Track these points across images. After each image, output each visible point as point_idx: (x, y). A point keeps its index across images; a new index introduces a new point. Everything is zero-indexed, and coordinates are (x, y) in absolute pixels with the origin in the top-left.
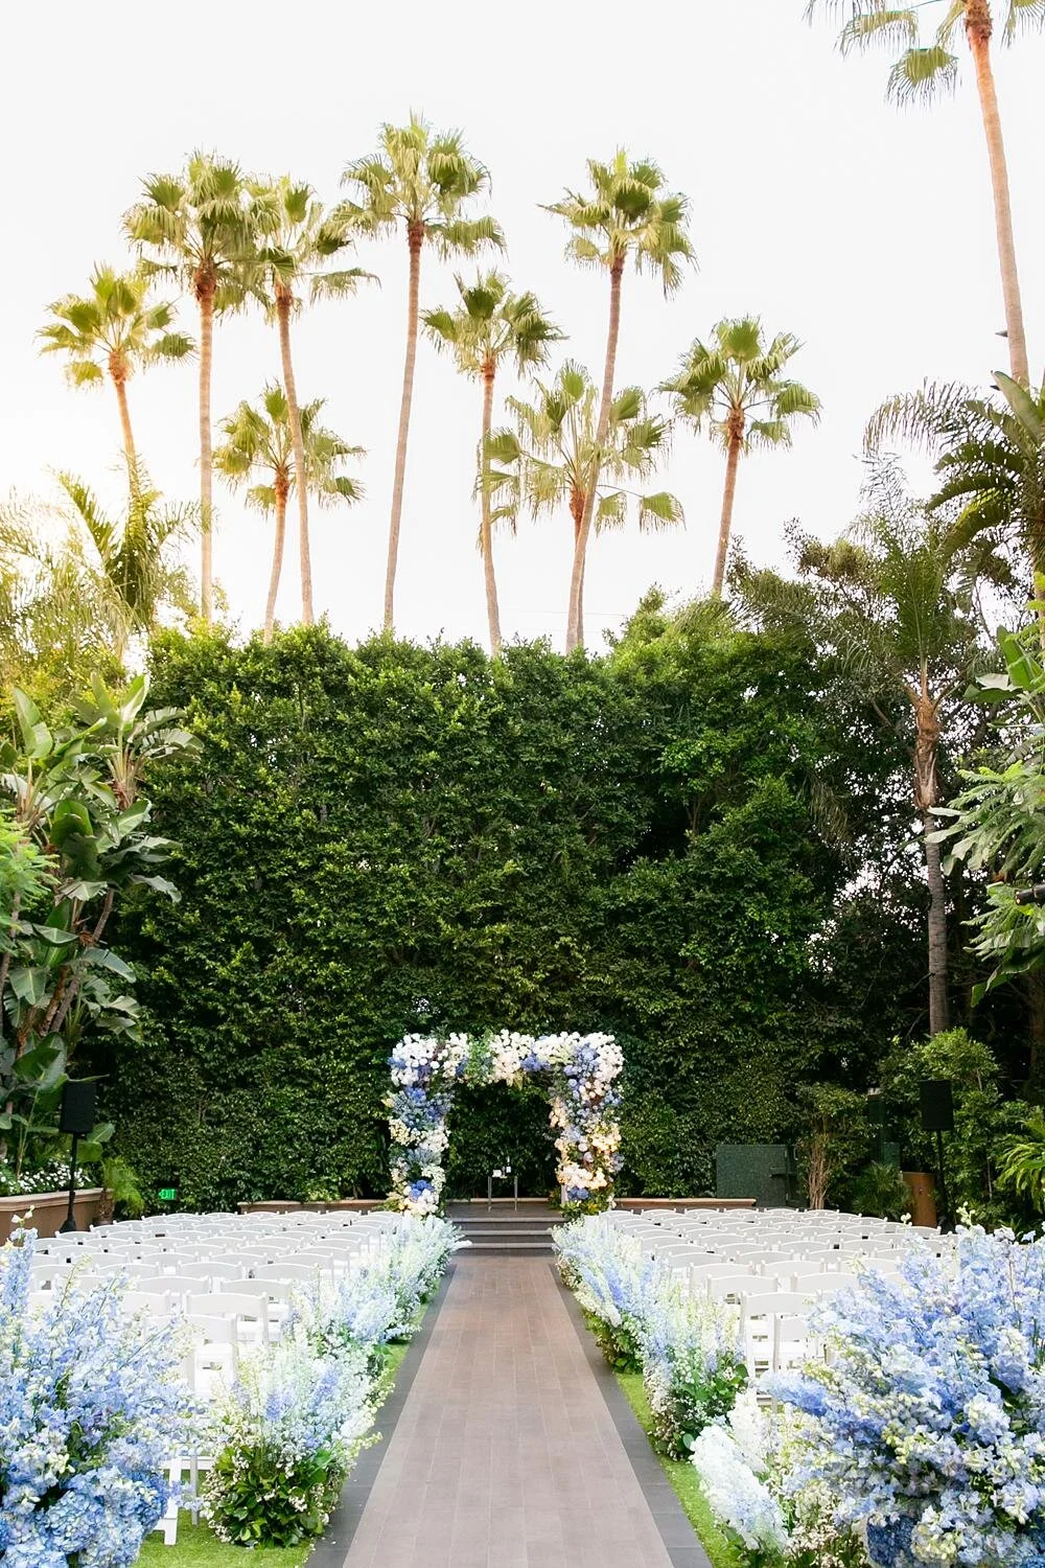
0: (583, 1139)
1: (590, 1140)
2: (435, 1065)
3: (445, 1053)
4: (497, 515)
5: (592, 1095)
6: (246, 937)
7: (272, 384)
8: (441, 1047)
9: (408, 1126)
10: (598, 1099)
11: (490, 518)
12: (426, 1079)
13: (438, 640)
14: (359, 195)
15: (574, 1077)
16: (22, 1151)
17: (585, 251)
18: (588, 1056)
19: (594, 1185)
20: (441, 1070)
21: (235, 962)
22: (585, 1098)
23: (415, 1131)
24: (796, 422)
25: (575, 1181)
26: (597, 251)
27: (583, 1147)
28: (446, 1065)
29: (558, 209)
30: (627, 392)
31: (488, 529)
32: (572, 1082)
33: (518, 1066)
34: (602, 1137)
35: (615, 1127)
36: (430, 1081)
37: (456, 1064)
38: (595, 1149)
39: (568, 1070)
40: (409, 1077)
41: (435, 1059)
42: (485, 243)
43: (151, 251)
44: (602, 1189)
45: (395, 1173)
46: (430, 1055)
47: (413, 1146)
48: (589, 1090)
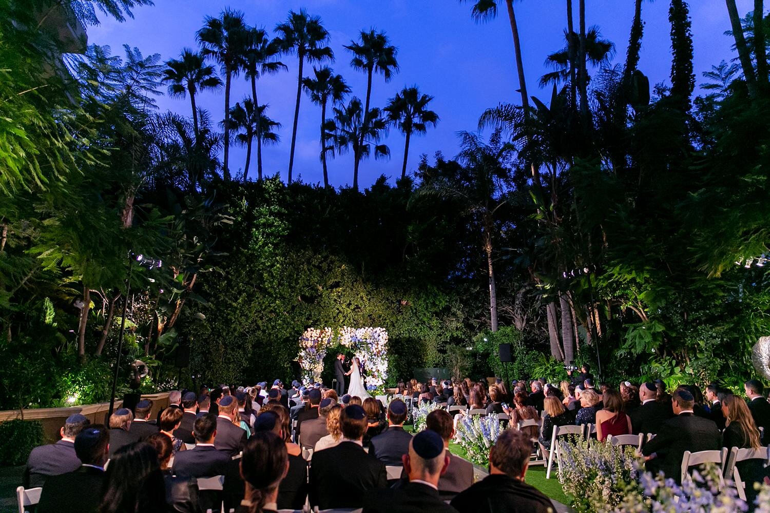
0: (374, 367)
1: (377, 367)
2: (320, 339)
3: (323, 335)
4: (327, 149)
5: (377, 350)
6: (244, 291)
7: (248, 98)
8: (322, 333)
9: (309, 362)
10: (379, 352)
11: (325, 150)
12: (316, 344)
13: (318, 185)
14: (281, 35)
15: (371, 344)
16: (158, 375)
17: (357, 63)
18: (376, 336)
19: (378, 384)
20: (322, 341)
21: (240, 301)
22: (375, 351)
23: (312, 365)
24: (429, 124)
25: (371, 383)
26: (363, 63)
27: (374, 370)
28: (324, 339)
29: (350, 48)
30: (373, 109)
31: (324, 154)
32: (370, 345)
33: (350, 339)
34: (381, 366)
35: (386, 362)
36: (318, 346)
37: (327, 339)
38: (378, 370)
39: (368, 341)
40: (309, 344)
41: (320, 337)
42: (326, 56)
43: (208, 46)
44: (381, 385)
45: (304, 381)
46: (318, 336)
47: (311, 370)
48: (376, 349)
